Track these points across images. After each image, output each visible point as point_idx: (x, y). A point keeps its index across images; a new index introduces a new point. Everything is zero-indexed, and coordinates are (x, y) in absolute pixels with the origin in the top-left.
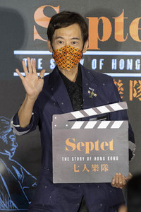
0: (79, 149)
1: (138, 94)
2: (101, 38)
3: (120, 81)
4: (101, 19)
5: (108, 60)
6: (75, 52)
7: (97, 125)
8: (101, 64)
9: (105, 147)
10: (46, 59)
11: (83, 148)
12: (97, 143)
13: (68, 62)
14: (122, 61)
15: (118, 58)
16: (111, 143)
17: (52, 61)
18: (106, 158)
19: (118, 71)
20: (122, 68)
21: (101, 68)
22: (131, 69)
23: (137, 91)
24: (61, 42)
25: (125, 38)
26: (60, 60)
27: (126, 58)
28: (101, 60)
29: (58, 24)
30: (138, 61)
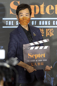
0: (33, 57)
2: (35, 13)
3: (42, 29)
4: (35, 6)
5: (38, 21)
6: (27, 19)
7: (39, 48)
8: (35, 23)
9: (42, 56)
10: (15, 21)
11: (34, 57)
12: (39, 55)
13: (25, 23)
14: (43, 22)
15: (42, 20)
16: (44, 54)
17: (17, 22)
18: (43, 60)
19: (42, 25)
20: (43, 24)
21: (35, 24)
22: (47, 24)
23: (49, 33)
24: (22, 16)
25: (44, 13)
26: (22, 22)
27: (45, 20)
28: (35, 21)
29: (21, 9)
30: (49, 21)
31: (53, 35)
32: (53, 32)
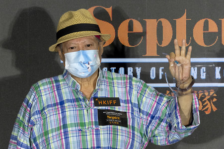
1: (204, 107)
2: (160, 43)
4: (160, 22)
8: (161, 73)
21: (161, 78)
23: (203, 103)
25: (187, 43)
28: (161, 68)
30: (204, 69)
31: (215, 109)
32: (215, 100)
